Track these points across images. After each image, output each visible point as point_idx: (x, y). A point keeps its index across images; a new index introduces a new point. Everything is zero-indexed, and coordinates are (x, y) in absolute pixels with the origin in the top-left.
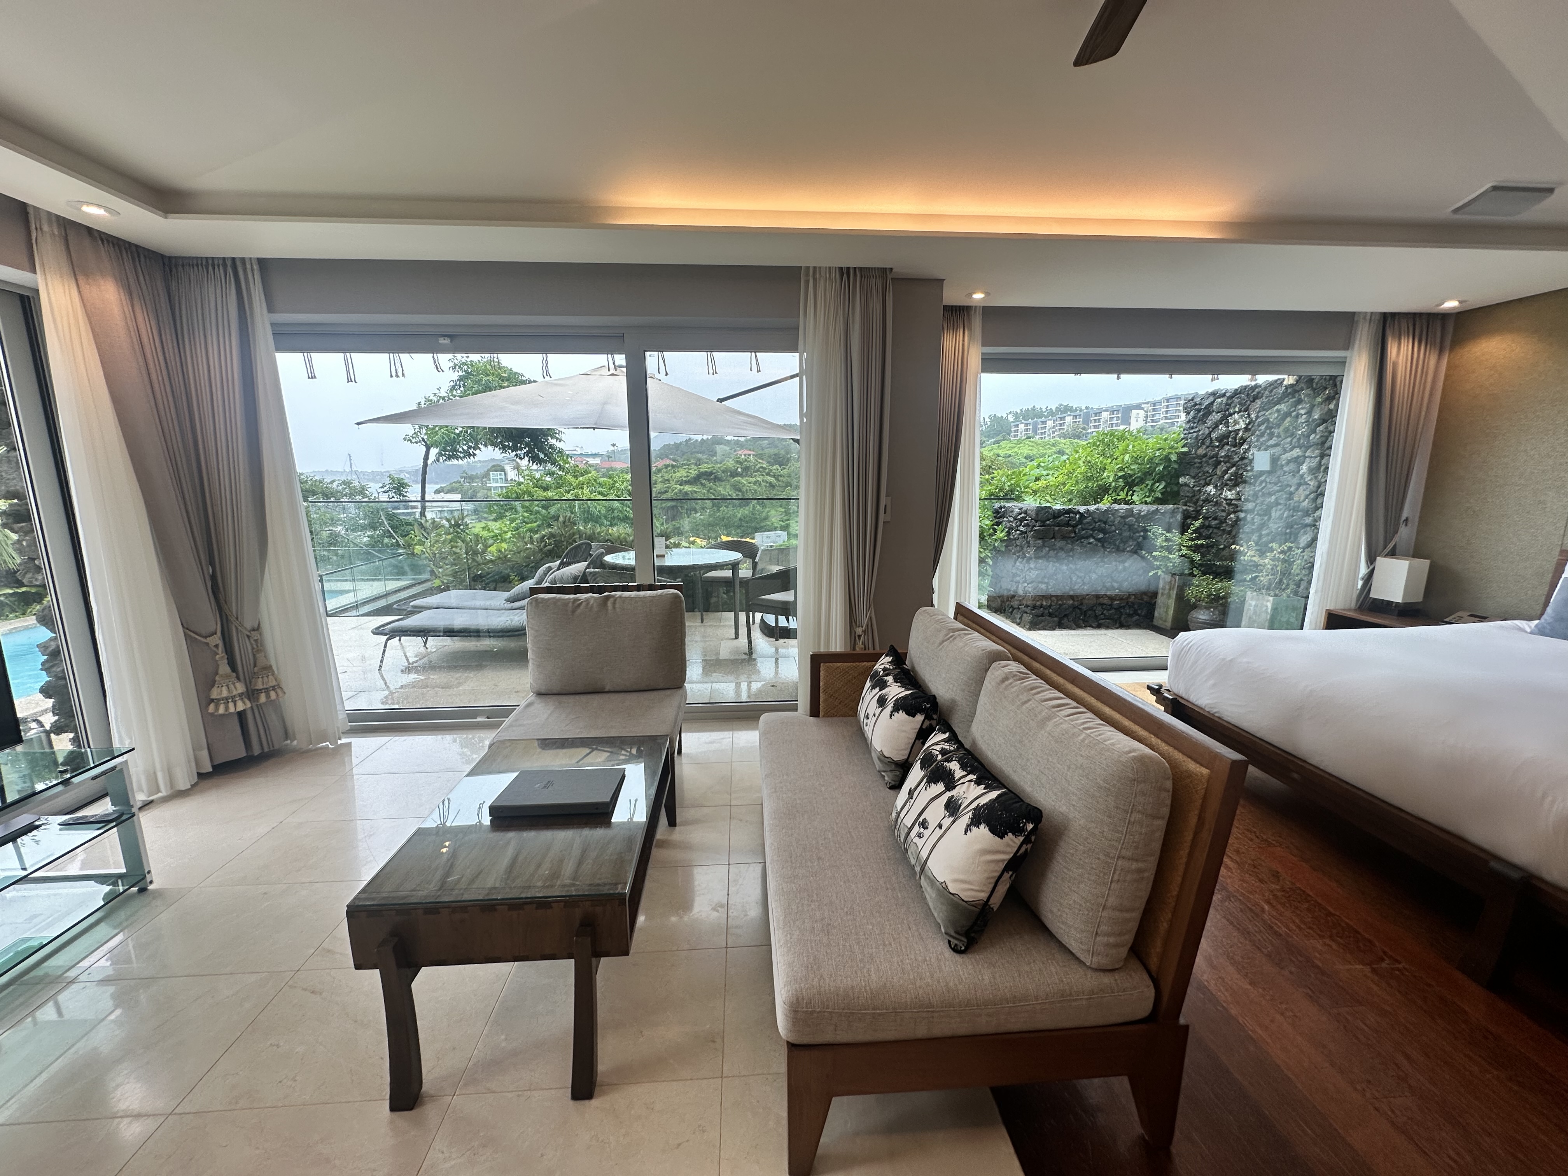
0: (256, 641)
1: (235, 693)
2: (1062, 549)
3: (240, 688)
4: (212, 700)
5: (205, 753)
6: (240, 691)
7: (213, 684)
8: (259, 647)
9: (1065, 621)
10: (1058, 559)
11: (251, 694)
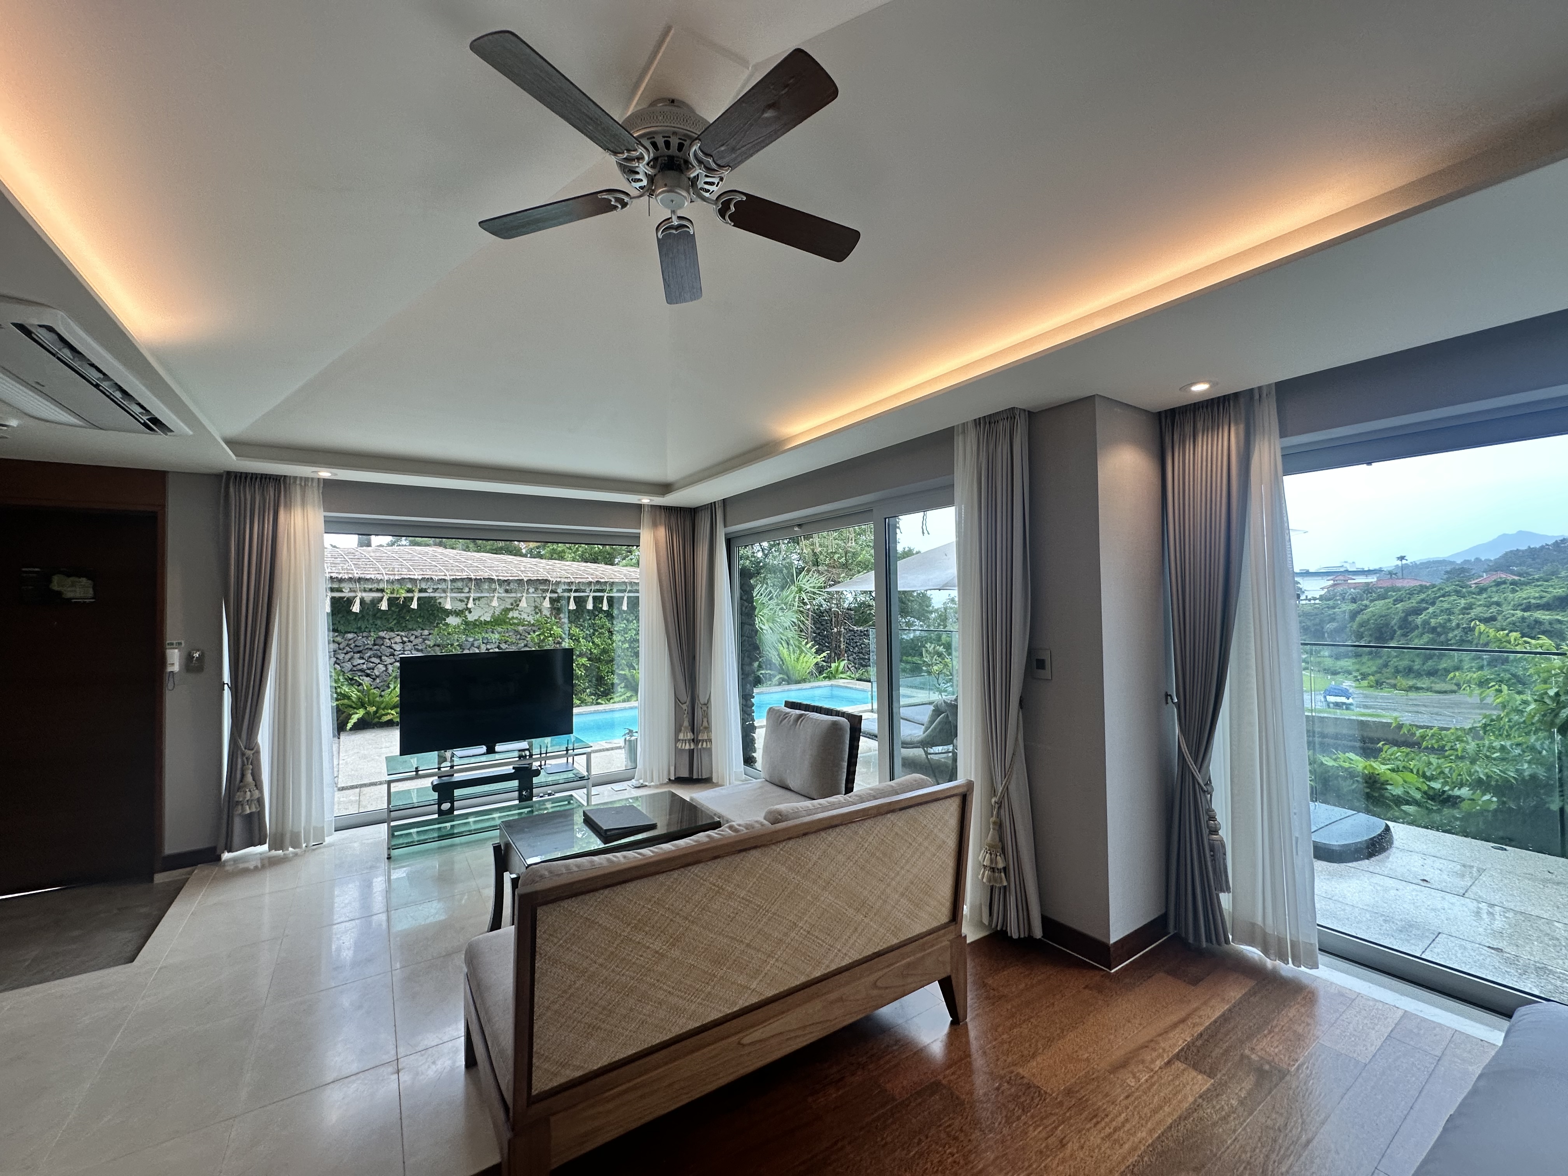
0: (704, 711)
1: (686, 738)
3: (690, 736)
4: (679, 740)
5: (672, 769)
6: (689, 738)
7: (680, 731)
8: (706, 715)
11: (695, 741)
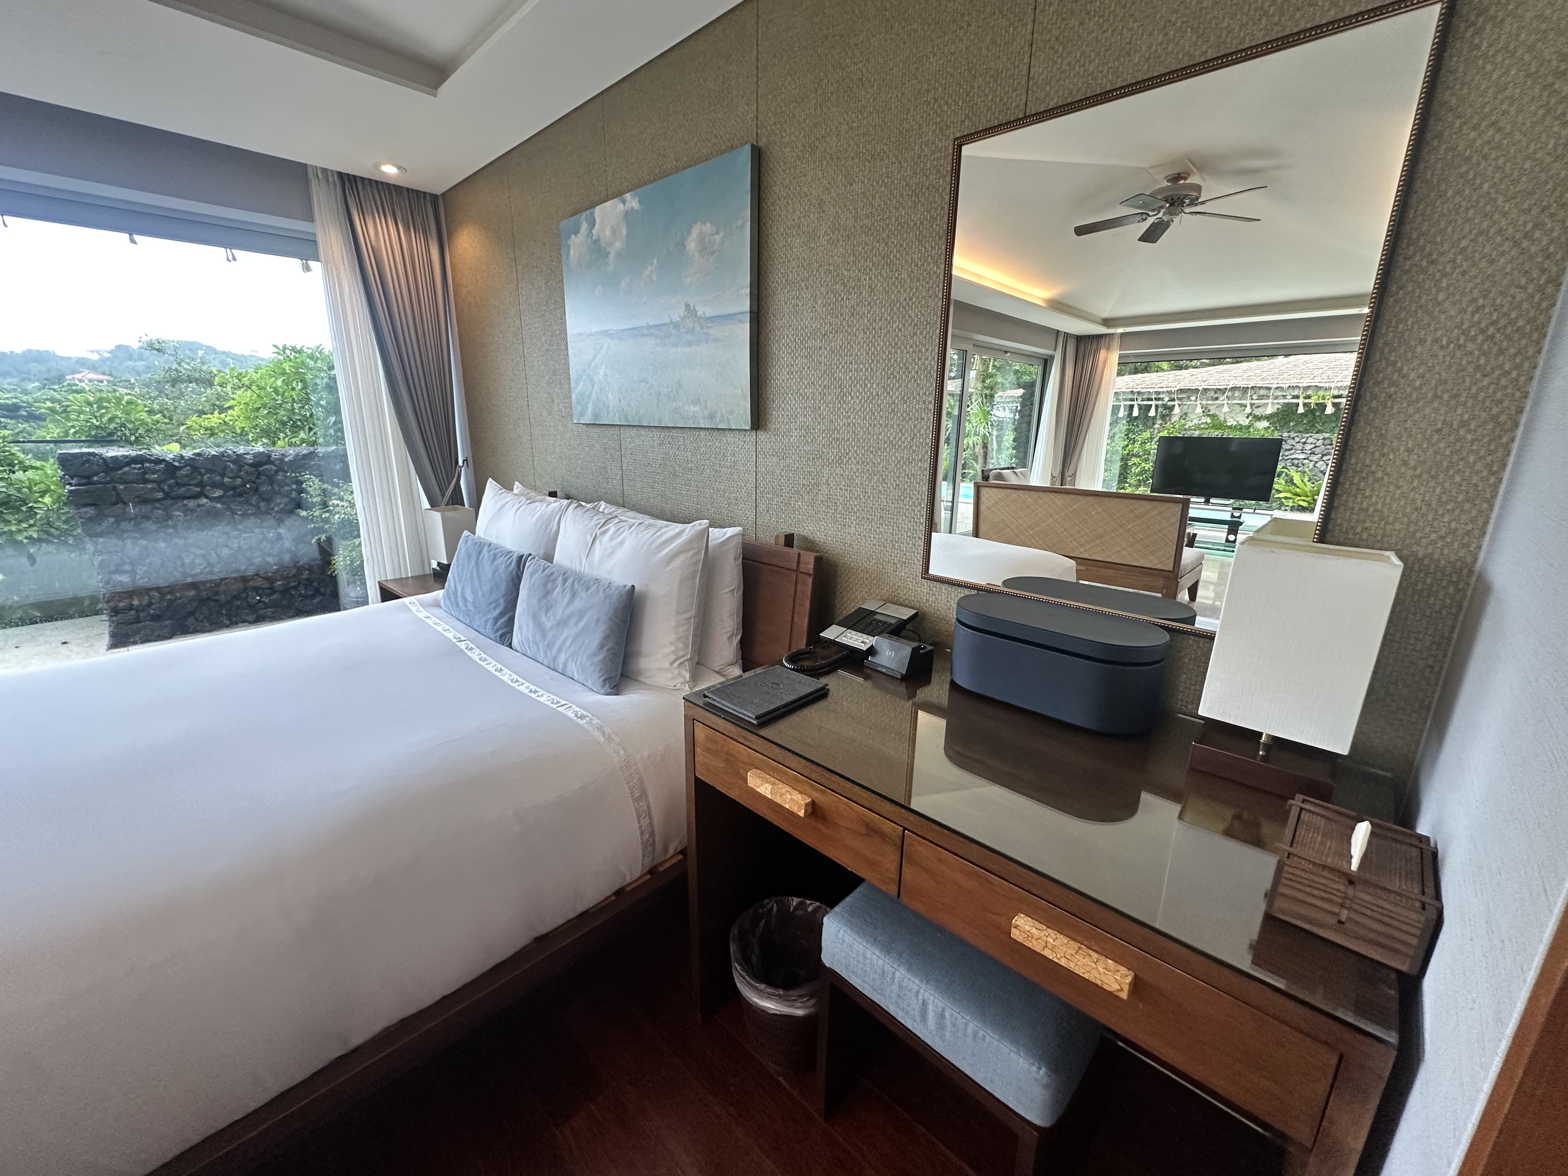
2: (146, 517)
9: (191, 620)
10: (145, 534)
